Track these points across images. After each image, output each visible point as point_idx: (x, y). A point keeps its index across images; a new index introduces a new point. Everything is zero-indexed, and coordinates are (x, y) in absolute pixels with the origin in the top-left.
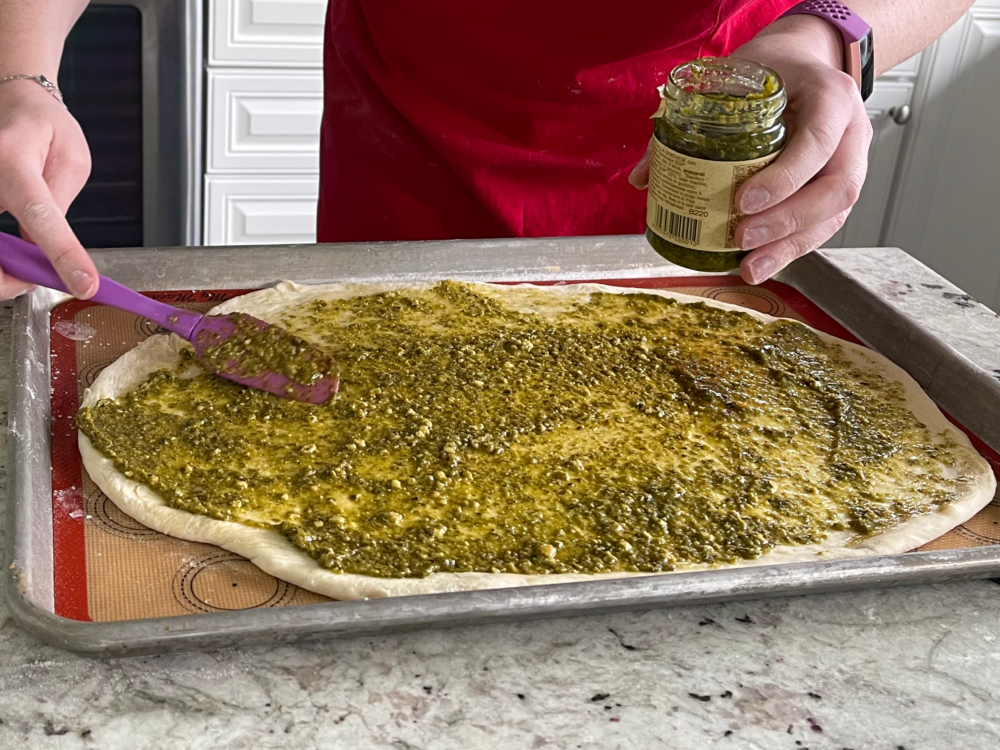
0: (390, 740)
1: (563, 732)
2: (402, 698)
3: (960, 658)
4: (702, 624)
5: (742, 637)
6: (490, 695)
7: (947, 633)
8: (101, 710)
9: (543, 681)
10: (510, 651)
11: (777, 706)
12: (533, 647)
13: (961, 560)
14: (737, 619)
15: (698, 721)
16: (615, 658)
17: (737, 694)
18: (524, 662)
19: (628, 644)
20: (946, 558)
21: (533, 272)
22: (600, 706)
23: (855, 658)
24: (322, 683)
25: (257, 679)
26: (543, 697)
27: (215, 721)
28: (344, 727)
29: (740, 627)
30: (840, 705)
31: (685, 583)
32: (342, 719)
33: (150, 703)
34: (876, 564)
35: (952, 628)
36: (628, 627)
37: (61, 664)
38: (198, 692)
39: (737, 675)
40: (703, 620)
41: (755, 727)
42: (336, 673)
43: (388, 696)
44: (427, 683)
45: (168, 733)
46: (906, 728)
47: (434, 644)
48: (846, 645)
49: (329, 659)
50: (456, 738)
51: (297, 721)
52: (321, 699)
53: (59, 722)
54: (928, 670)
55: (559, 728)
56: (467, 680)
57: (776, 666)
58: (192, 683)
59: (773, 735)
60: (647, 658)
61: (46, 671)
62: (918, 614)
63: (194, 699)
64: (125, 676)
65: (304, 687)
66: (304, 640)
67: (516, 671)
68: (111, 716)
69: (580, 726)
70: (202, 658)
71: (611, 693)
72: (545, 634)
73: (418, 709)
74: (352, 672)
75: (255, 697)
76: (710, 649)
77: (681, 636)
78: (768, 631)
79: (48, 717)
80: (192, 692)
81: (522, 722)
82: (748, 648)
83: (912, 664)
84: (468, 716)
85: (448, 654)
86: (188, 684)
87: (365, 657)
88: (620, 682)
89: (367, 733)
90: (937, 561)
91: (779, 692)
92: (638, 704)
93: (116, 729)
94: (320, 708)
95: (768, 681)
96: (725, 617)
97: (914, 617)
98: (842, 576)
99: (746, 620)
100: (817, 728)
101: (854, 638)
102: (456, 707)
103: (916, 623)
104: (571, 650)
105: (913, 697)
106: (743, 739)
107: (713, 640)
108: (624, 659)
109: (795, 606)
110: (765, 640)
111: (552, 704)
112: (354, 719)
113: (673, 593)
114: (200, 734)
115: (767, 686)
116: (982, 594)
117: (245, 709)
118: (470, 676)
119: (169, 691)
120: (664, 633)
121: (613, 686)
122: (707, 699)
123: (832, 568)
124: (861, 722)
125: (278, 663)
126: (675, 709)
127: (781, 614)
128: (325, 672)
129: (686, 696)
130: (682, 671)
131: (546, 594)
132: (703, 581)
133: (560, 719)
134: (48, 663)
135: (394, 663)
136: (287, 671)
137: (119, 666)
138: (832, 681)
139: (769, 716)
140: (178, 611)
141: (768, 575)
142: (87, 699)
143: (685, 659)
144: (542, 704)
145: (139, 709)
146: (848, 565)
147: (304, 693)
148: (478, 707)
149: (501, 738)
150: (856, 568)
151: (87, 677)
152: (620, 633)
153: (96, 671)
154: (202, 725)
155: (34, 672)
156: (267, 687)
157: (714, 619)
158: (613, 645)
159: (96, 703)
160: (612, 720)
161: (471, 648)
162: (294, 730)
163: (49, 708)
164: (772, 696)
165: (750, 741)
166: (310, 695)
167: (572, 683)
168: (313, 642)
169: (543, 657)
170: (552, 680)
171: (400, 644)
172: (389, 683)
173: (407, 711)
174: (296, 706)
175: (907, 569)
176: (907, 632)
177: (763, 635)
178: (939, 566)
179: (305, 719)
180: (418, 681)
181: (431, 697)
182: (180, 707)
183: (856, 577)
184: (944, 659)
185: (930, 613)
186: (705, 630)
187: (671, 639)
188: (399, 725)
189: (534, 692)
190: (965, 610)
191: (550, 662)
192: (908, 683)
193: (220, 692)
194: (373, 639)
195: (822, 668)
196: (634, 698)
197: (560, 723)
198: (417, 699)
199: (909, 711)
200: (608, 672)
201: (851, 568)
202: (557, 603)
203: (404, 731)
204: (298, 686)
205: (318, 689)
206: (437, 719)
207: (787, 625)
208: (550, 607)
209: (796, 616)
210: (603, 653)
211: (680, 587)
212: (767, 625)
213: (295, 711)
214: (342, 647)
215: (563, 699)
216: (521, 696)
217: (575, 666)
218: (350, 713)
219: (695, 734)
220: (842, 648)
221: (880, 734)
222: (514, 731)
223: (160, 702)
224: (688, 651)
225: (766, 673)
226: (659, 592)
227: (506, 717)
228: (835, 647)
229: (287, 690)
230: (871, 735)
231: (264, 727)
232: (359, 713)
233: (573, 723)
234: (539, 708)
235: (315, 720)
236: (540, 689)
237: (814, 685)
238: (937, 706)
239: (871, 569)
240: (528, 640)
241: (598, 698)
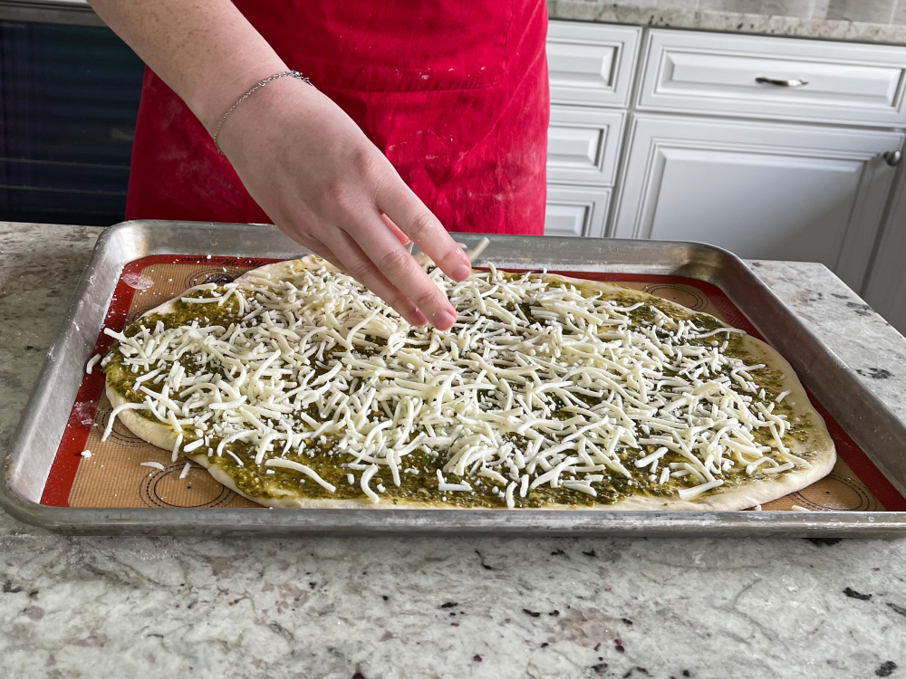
0: (268, 622)
1: (410, 630)
2: (290, 590)
3: (762, 602)
4: (553, 554)
5: (584, 568)
6: (360, 595)
7: (757, 581)
8: (51, 576)
9: (408, 588)
10: (389, 560)
11: (593, 627)
12: (409, 559)
13: (774, 520)
14: (584, 553)
15: (523, 633)
16: (473, 575)
17: (563, 614)
18: (398, 571)
19: (486, 564)
20: (760, 518)
22: (446, 613)
23: (672, 593)
24: (231, 571)
25: (182, 563)
26: (404, 601)
27: (137, 593)
28: (236, 608)
29: (584, 559)
30: (646, 632)
31: (534, 518)
32: (236, 602)
33: (91, 574)
34: (699, 517)
35: (763, 577)
36: (492, 551)
37: (34, 537)
38: (132, 569)
39: (569, 598)
40: (556, 551)
41: (569, 642)
42: (246, 564)
43: (279, 587)
44: (314, 579)
45: (98, 599)
46: (697, 656)
47: (330, 549)
48: (668, 582)
49: (242, 553)
50: (321, 626)
51: (200, 599)
52: (225, 584)
53: (17, 582)
54: (731, 609)
55: (407, 626)
56: (347, 581)
57: (604, 595)
58: (130, 561)
59: (582, 650)
60: (499, 577)
61: (21, 542)
63: (127, 574)
64: (80, 551)
65: (215, 573)
66: (226, 536)
67: (389, 577)
68: (58, 582)
69: (424, 627)
70: (145, 542)
71: (460, 602)
72: (421, 549)
73: (300, 598)
74: (258, 566)
75: (175, 577)
76: (553, 574)
77: (533, 562)
78: (606, 565)
79: (9, 578)
80: (127, 569)
81: (379, 619)
82: (585, 577)
83: (719, 603)
84: (338, 609)
85: (339, 559)
86: (126, 562)
87: (271, 554)
88: (471, 595)
89: (252, 615)
90: (752, 520)
91: (598, 615)
92: (478, 614)
93: (58, 593)
94: (222, 591)
95: (593, 605)
96: (575, 550)
97: (736, 564)
98: (669, 525)
99: (591, 554)
100: (620, 648)
101: (677, 577)
102: (330, 602)
103: (734, 570)
104: (439, 565)
105: (710, 631)
106: (555, 651)
107: (558, 568)
108: (480, 576)
109: (637, 547)
110: (602, 572)
111: (408, 606)
112: (246, 603)
113: (523, 525)
114: (121, 602)
115: (591, 610)
116: (799, 551)
117: (164, 586)
118: (350, 578)
119: (110, 566)
120: (520, 558)
121: (463, 597)
122: (537, 615)
123: (661, 517)
124: (660, 647)
125: (202, 552)
126: (508, 621)
127: (621, 551)
128: (236, 564)
129: (520, 610)
130: (524, 591)
131: (417, 517)
132: (549, 519)
133: (411, 620)
134: (26, 536)
135: (293, 561)
136: (208, 559)
137: (78, 543)
138: (647, 611)
139: (584, 635)
140: (138, 503)
142: (45, 567)
143: (530, 581)
144: (400, 606)
145: (82, 578)
146: (675, 516)
147: (214, 578)
148: (349, 604)
149: (357, 630)
150: (681, 519)
151: (52, 549)
152: (483, 554)
153: (59, 545)
154: (125, 596)
155: (13, 541)
156: (186, 569)
157: (565, 551)
158: (474, 564)
159: (50, 570)
160: (453, 624)
161: (358, 555)
162: (196, 606)
163: (13, 571)
164: (591, 619)
165: (561, 653)
166: (218, 580)
167: (431, 591)
168: (236, 538)
169: (414, 568)
170: (415, 587)
171: (304, 546)
172: (284, 577)
173: (290, 600)
174: (204, 588)
175: (726, 524)
176: (723, 576)
177: (601, 568)
178: (754, 524)
179: (207, 599)
180: (307, 578)
181: (313, 591)
182: (114, 580)
183: (680, 526)
184: (749, 602)
185: (749, 563)
186: (554, 559)
187: (526, 563)
188: (279, 611)
189: (398, 596)
190: (779, 563)
191: (418, 572)
192: (711, 619)
193: (149, 571)
194: (284, 541)
195: (641, 599)
196: (477, 609)
197: (410, 623)
198: (301, 592)
199: (703, 642)
200: (463, 585)
201: (677, 519)
202: (425, 524)
203: (282, 616)
204: (212, 572)
205: (226, 576)
206: (312, 609)
207: (625, 561)
208: (419, 527)
209: (634, 555)
210: (464, 570)
211: (529, 521)
212: (607, 559)
213: (202, 592)
214: (256, 545)
215: (419, 604)
216: (385, 598)
217: (437, 578)
218: (245, 597)
219: (517, 643)
220: (664, 584)
221: (672, 658)
222: (369, 625)
223: (99, 574)
224: (534, 575)
225: (593, 599)
226: (511, 524)
227: (368, 613)
228: (659, 583)
229: (202, 575)
230: (664, 659)
231: (173, 602)
232: (251, 599)
233: (420, 624)
234: (397, 609)
235: (215, 600)
236: (402, 593)
237: (629, 613)
238: (729, 640)
239: (694, 521)
240: (408, 553)
241: (448, 605)
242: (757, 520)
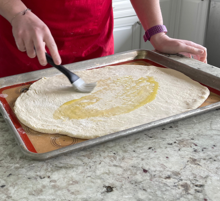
0: (112, 165)
1: (146, 156)
2: (110, 156)
3: (217, 126)
4: (163, 130)
5: (172, 131)
6: (128, 152)
7: (212, 122)
8: (49, 172)
9: (137, 147)
10: (127, 143)
11: (186, 143)
12: (132, 141)
13: (212, 107)
14: (169, 127)
15: (172, 149)
16: (149, 140)
17: (177, 142)
18: (131, 144)
19: (150, 137)
21: (94, 66)
22: (150, 150)
23: (196, 130)
24: (92, 157)
25: (79, 159)
27: (74, 169)
28: (101, 164)
29: (171, 129)
30: (198, 140)
31: (160, 121)
32: (100, 163)
33: (59, 168)
34: (196, 111)
35: (212, 120)
36: (148, 133)
37: (36, 164)
38: (68, 164)
39: (175, 138)
41: (184, 148)
42: (94, 154)
43: (107, 157)
44: (114, 152)
45: (66, 173)
46: (213, 142)
47: (111, 144)
49: (91, 152)
50: (126, 162)
51: (91, 165)
52: (94, 160)
53: (42, 176)
54: (212, 129)
55: (145, 156)
56: (121, 150)
57: (182, 135)
59: (188, 148)
60: (155, 138)
61: (34, 166)
62: (204, 119)
63: (68, 166)
64: (51, 164)
65: (89, 159)
66: (84, 149)
67: (130, 146)
68: (52, 172)
69: (149, 155)
70: (65, 157)
71: (152, 147)
72: (132, 138)
73: (115, 158)
74: (97, 154)
75: (80, 162)
76: (167, 134)
77: (160, 133)
78: (177, 128)
79: (39, 175)
80: (67, 164)
81: (137, 156)
82: (175, 132)
83: (208, 129)
84: (125, 157)
85: (115, 146)
86: (65, 163)
87: (98, 150)
88: (153, 144)
89: (107, 165)
90: (208, 108)
91: (185, 140)
92: (158, 148)
93: (55, 175)
94: (94, 162)
95: (182, 138)
96: (166, 127)
97: (204, 120)
98: (190, 114)
99: (171, 127)
100: (196, 145)
101: (194, 126)
102: (122, 156)
103: (205, 121)
104: (139, 140)
105: (212, 135)
106: (183, 150)
107: (167, 132)
108: (151, 140)
109: (179, 123)
110: (177, 130)
111: (141, 151)
112: (102, 163)
114: (73, 172)
115: (182, 139)
117: (79, 165)
118: (122, 149)
119: (61, 165)
120: (156, 133)
121: (151, 145)
122: (171, 144)
123: (188, 113)
124: (204, 142)
125: (81, 155)
126: (166, 147)
127: (178, 125)
128: (92, 155)
129: (167, 144)
130: (164, 140)
131: (134, 129)
133: (145, 154)
134: (33, 165)
135: (105, 150)
136: (84, 156)
137: (48, 162)
138: (194, 135)
139: (185, 145)
140: (55, 149)
141: (176, 117)
142: (46, 170)
143: (163, 137)
144: (139, 152)
145: (57, 170)
147: (90, 160)
148: (126, 155)
149: (135, 160)
151: (43, 166)
152: (148, 135)
153: (44, 164)
154: (72, 170)
155: (31, 167)
156: (82, 160)
158: (147, 137)
159: (48, 171)
160: (155, 152)
161: (119, 144)
162: (92, 167)
163: (38, 173)
164: (184, 141)
165: (184, 150)
166: (91, 160)
167: (143, 147)
168: (86, 149)
169: (134, 142)
170: (138, 147)
171: (104, 146)
172: (106, 154)
173: (113, 159)
174: (89, 162)
175: (203, 110)
176: (204, 123)
179: (93, 165)
180: (112, 153)
181: (116, 155)
182: (66, 168)
183: (193, 114)
184: (214, 127)
185: (207, 118)
186: (164, 131)
187: (158, 134)
188: (112, 162)
189: (136, 150)
190: (213, 116)
191: (136, 143)
192: (209, 133)
193: (72, 163)
194: (98, 146)
195: (191, 133)
196: (157, 147)
197: (145, 155)
198: (113, 156)
199: (212, 138)
200: (149, 143)
203: (114, 163)
204: (88, 159)
205: (92, 158)
206: (120, 159)
207: (180, 126)
208: (135, 131)
209: (180, 124)
210: (146, 139)
211: (159, 123)
212: (176, 127)
213: (90, 164)
214: (93, 149)
215: (143, 150)
216: (134, 151)
217: (142, 143)
218: (101, 162)
219: (173, 151)
221: (209, 144)
222: (137, 158)
223: (61, 167)
224: (163, 135)
225: (181, 137)
227: (133, 156)
228: (192, 129)
229: (86, 160)
230: (207, 144)
231: (85, 168)
232: (103, 161)
233: (147, 154)
234: (139, 153)
235: (95, 165)
236: (137, 149)
237: (192, 137)
238: (217, 136)
240: (130, 140)
241: (150, 148)
242: (209, 107)
